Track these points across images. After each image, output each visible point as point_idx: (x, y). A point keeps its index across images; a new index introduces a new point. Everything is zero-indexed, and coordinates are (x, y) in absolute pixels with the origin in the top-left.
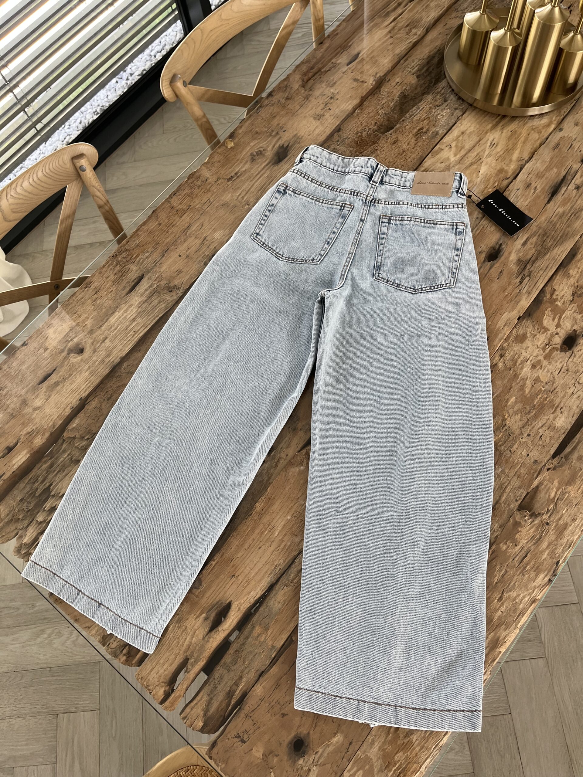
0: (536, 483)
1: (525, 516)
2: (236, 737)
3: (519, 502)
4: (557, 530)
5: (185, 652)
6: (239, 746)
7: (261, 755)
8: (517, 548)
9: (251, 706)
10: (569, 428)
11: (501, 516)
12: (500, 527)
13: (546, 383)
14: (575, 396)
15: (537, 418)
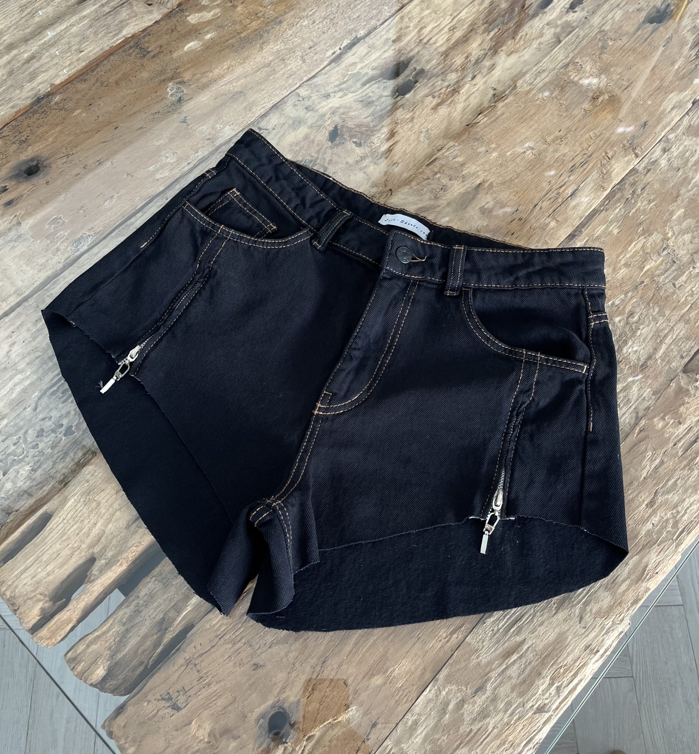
2: (163, 699)
5: (92, 546)
6: (167, 716)
7: (207, 736)
9: (199, 647)
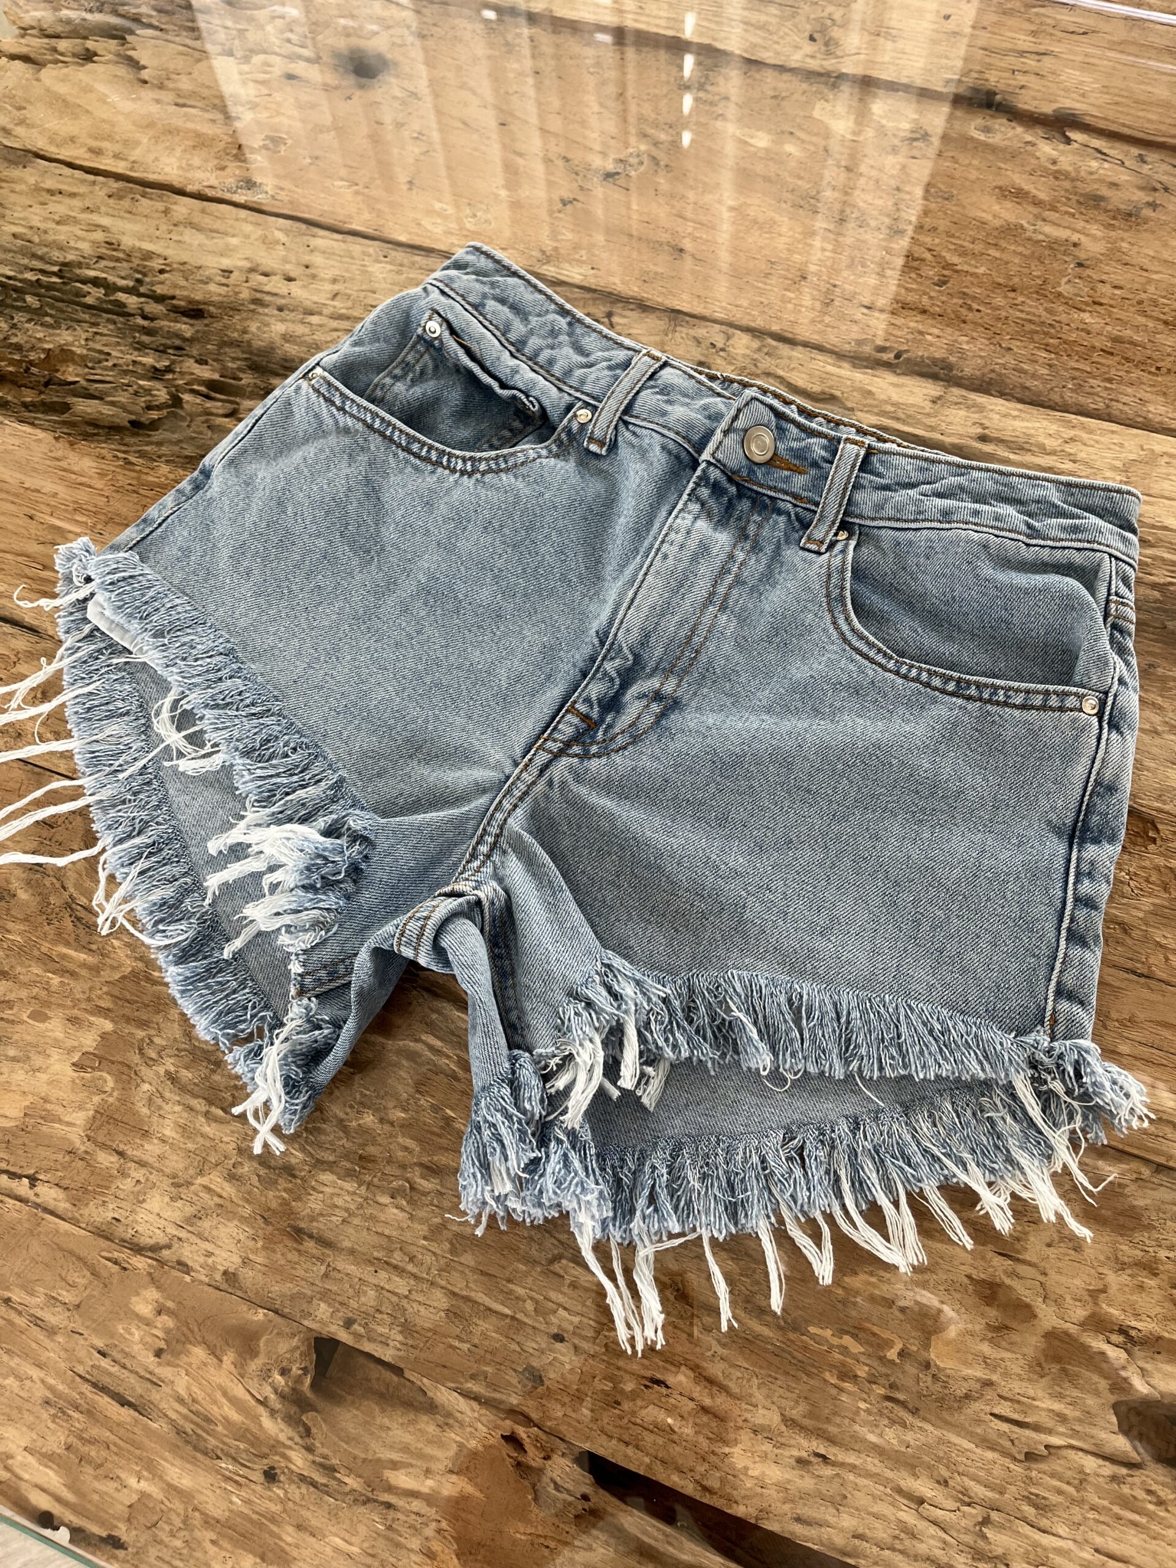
0: (445, 1396)
1: (284, 1372)
3: (344, 1336)
4: (251, 1521)
8: (150, 1360)
10: (739, 1511)
11: (271, 1269)
12: (225, 1273)
13: (927, 1365)
14: (908, 1517)
15: (741, 1349)
